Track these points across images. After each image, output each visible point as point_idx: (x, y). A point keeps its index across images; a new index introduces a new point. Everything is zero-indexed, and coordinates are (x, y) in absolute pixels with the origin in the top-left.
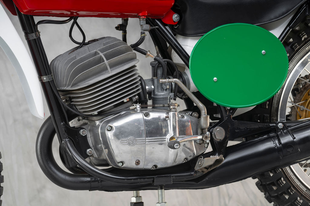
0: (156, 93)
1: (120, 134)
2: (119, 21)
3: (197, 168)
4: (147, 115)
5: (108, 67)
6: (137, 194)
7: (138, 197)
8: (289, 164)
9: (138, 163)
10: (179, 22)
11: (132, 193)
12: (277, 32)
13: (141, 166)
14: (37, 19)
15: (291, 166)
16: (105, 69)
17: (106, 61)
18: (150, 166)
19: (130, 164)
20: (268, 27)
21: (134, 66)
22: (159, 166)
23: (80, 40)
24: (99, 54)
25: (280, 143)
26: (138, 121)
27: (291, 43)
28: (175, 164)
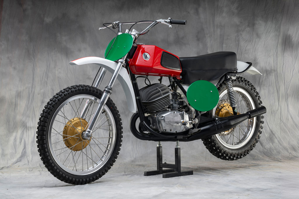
0: (173, 105)
3: (190, 133)
6: (159, 143)
7: (159, 144)
8: (215, 134)
10: (182, 78)
11: (158, 142)
13: (172, 131)
15: (216, 135)
16: (161, 95)
17: (161, 92)
18: (175, 132)
19: (168, 131)
22: (178, 132)
24: (158, 89)
28: (183, 131)
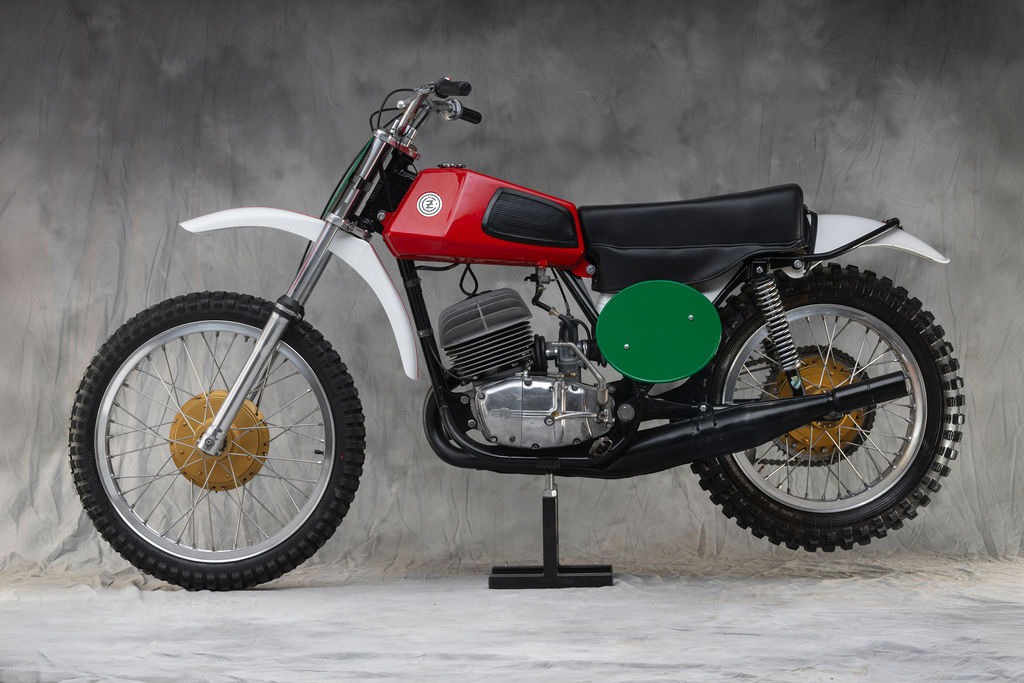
0: (562, 358)
1: (493, 403)
2: (532, 270)
4: (528, 384)
5: (485, 325)
9: (512, 439)
12: (711, 296)
13: (518, 444)
14: (417, 263)
16: (481, 328)
17: (482, 317)
18: (529, 445)
19: (505, 440)
20: (703, 288)
21: (528, 322)
22: (541, 445)
23: (470, 290)
24: (477, 308)
25: (698, 429)
26: (514, 390)
27: (741, 308)
28: (561, 445)
